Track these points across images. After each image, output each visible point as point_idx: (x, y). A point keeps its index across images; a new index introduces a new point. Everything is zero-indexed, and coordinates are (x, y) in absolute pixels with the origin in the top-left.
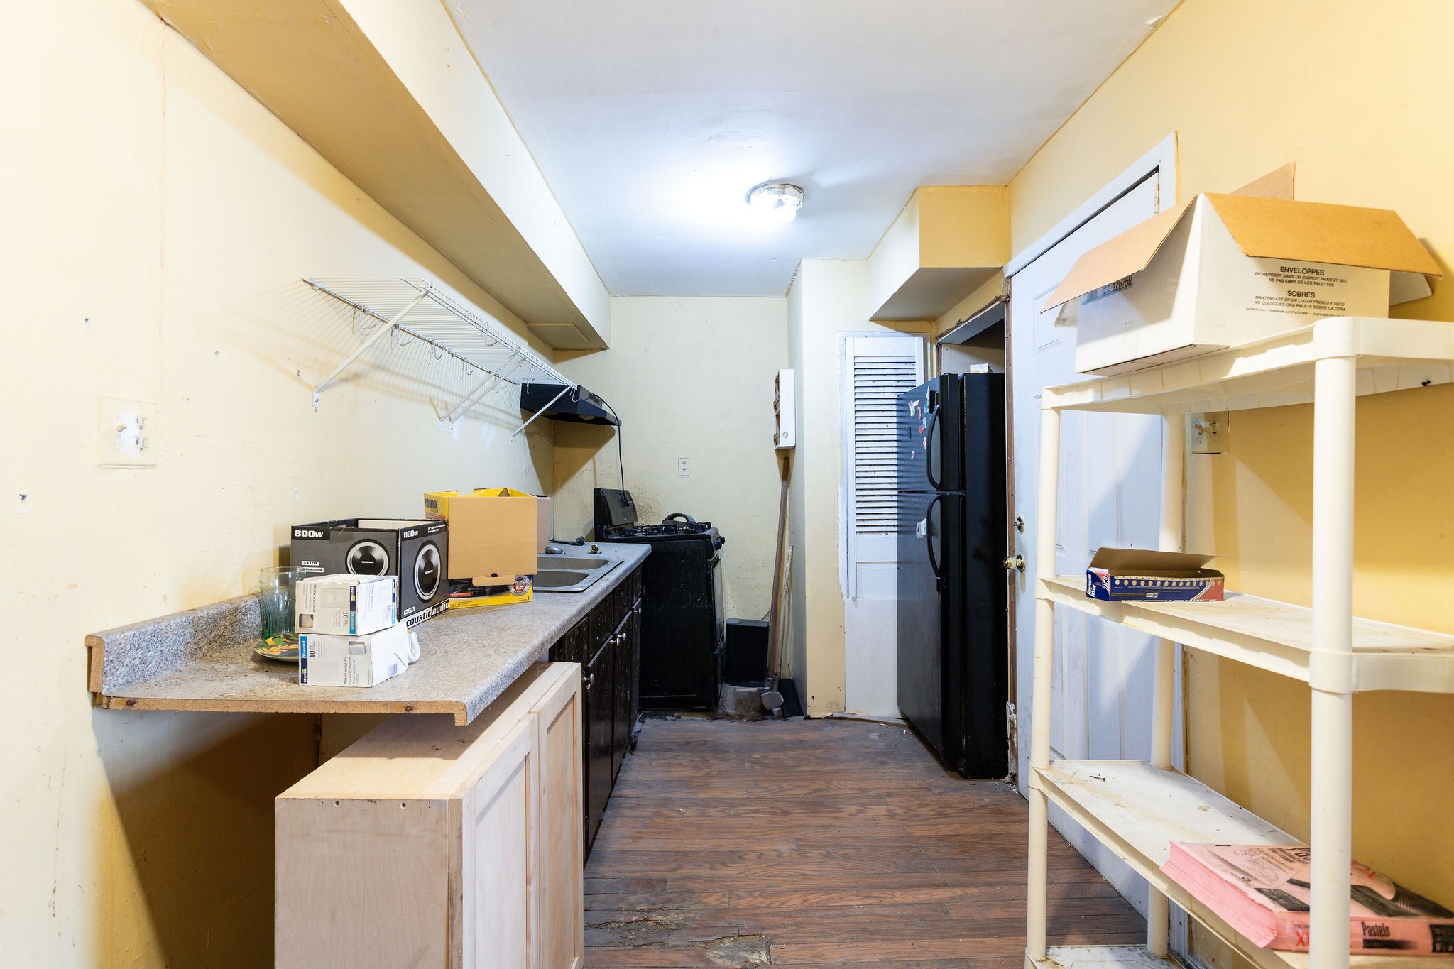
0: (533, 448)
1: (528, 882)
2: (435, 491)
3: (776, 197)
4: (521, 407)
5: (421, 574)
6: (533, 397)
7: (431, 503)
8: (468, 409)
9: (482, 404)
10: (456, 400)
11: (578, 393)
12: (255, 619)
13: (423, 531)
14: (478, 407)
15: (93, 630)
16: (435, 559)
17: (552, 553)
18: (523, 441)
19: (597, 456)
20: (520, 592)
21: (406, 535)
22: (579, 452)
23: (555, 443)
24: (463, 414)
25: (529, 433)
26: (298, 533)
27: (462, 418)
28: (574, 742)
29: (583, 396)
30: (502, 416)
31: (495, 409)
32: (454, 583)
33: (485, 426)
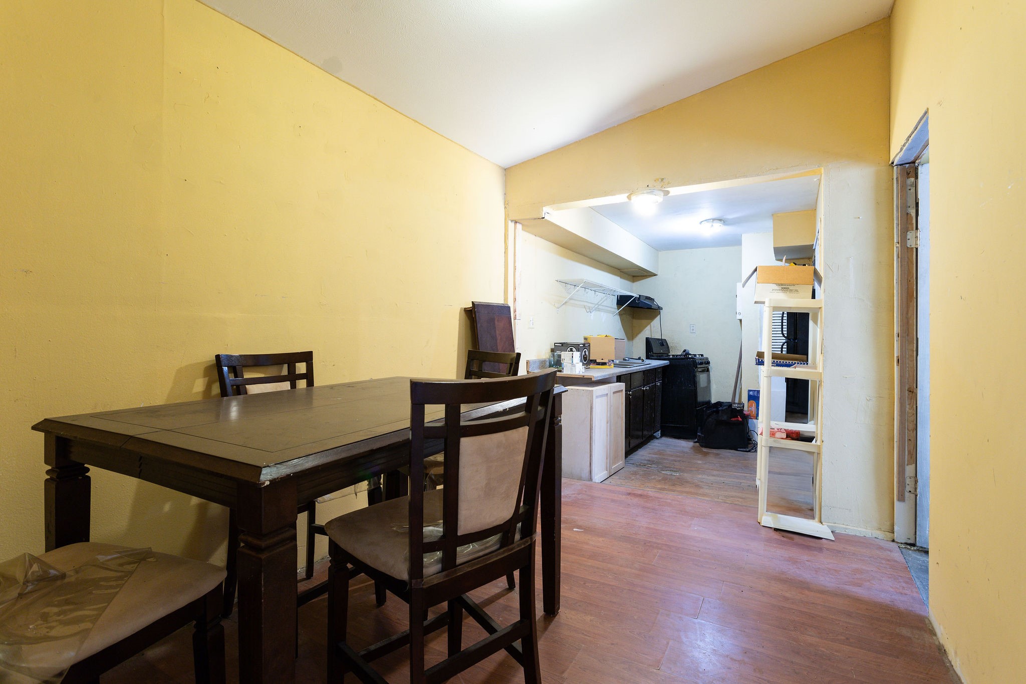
0: (622, 320)
1: (607, 423)
2: (586, 336)
3: (711, 224)
4: (617, 304)
5: (584, 356)
6: (622, 300)
7: (585, 339)
8: (597, 308)
9: (602, 306)
10: (593, 305)
11: (639, 299)
12: (548, 364)
13: (584, 345)
14: (600, 307)
15: (529, 359)
16: (587, 353)
17: (626, 360)
18: (618, 317)
19: (652, 323)
20: (610, 365)
21: (581, 345)
22: (644, 322)
23: (633, 317)
24: (595, 310)
25: (620, 314)
26: (556, 344)
27: (594, 311)
28: (622, 404)
29: (642, 300)
30: (609, 309)
31: (606, 306)
32: (591, 361)
33: (602, 313)
